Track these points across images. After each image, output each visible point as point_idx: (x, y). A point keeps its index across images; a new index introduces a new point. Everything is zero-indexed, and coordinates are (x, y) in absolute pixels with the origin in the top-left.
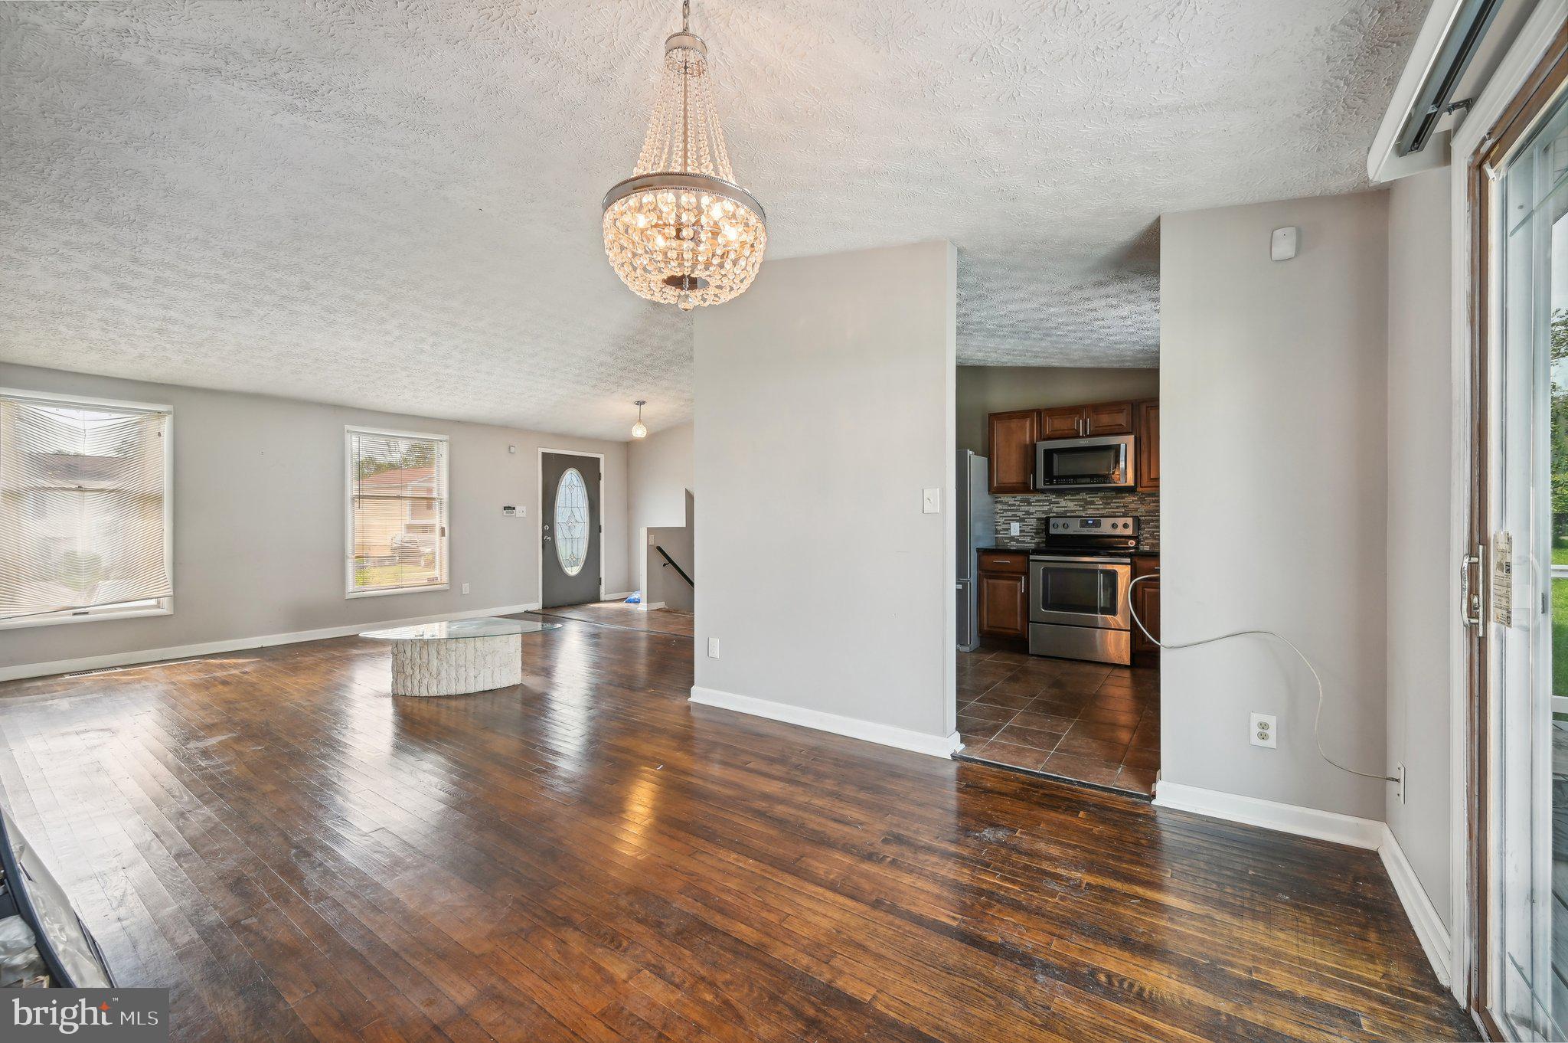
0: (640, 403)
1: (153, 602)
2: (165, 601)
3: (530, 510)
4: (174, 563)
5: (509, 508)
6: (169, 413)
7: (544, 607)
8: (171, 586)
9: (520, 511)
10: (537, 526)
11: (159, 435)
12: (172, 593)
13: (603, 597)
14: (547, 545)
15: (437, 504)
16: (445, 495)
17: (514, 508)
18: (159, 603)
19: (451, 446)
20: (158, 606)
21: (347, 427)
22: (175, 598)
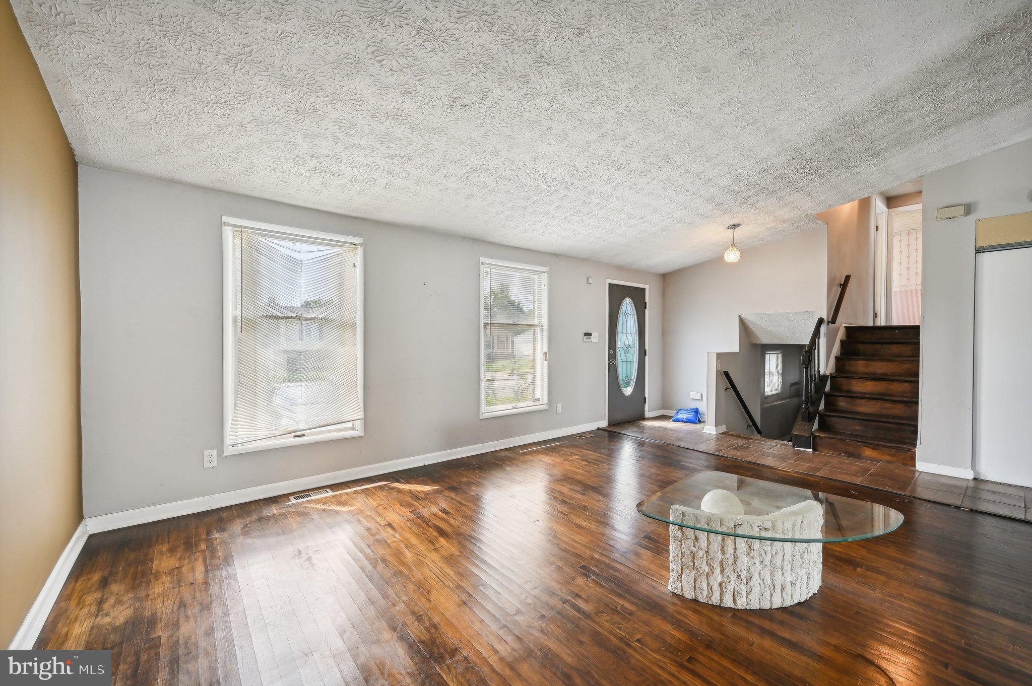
0: (734, 226)
1: (350, 425)
2: (359, 424)
3: (600, 336)
4: (364, 387)
5: (588, 334)
6: (360, 244)
7: (610, 425)
8: (362, 409)
9: (594, 339)
10: (605, 350)
11: (354, 266)
12: (362, 416)
13: (647, 414)
14: (611, 369)
15: (538, 330)
16: (545, 323)
17: (591, 334)
18: (353, 425)
19: (550, 277)
20: (353, 429)
21: (482, 259)
22: (366, 421)
